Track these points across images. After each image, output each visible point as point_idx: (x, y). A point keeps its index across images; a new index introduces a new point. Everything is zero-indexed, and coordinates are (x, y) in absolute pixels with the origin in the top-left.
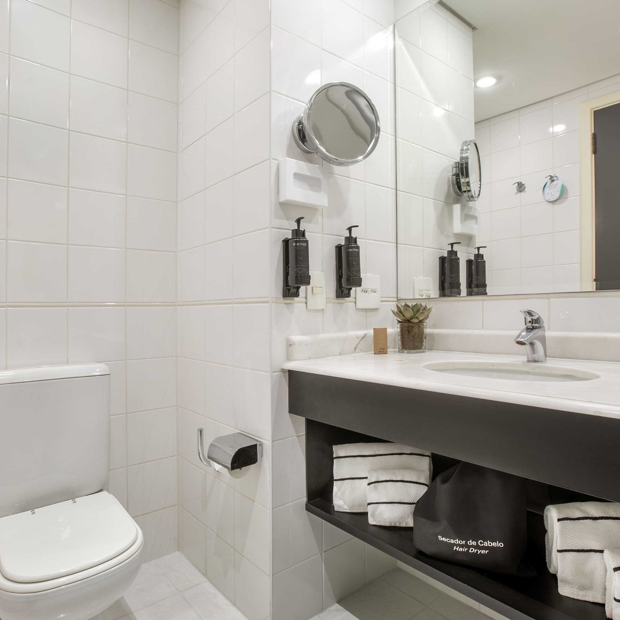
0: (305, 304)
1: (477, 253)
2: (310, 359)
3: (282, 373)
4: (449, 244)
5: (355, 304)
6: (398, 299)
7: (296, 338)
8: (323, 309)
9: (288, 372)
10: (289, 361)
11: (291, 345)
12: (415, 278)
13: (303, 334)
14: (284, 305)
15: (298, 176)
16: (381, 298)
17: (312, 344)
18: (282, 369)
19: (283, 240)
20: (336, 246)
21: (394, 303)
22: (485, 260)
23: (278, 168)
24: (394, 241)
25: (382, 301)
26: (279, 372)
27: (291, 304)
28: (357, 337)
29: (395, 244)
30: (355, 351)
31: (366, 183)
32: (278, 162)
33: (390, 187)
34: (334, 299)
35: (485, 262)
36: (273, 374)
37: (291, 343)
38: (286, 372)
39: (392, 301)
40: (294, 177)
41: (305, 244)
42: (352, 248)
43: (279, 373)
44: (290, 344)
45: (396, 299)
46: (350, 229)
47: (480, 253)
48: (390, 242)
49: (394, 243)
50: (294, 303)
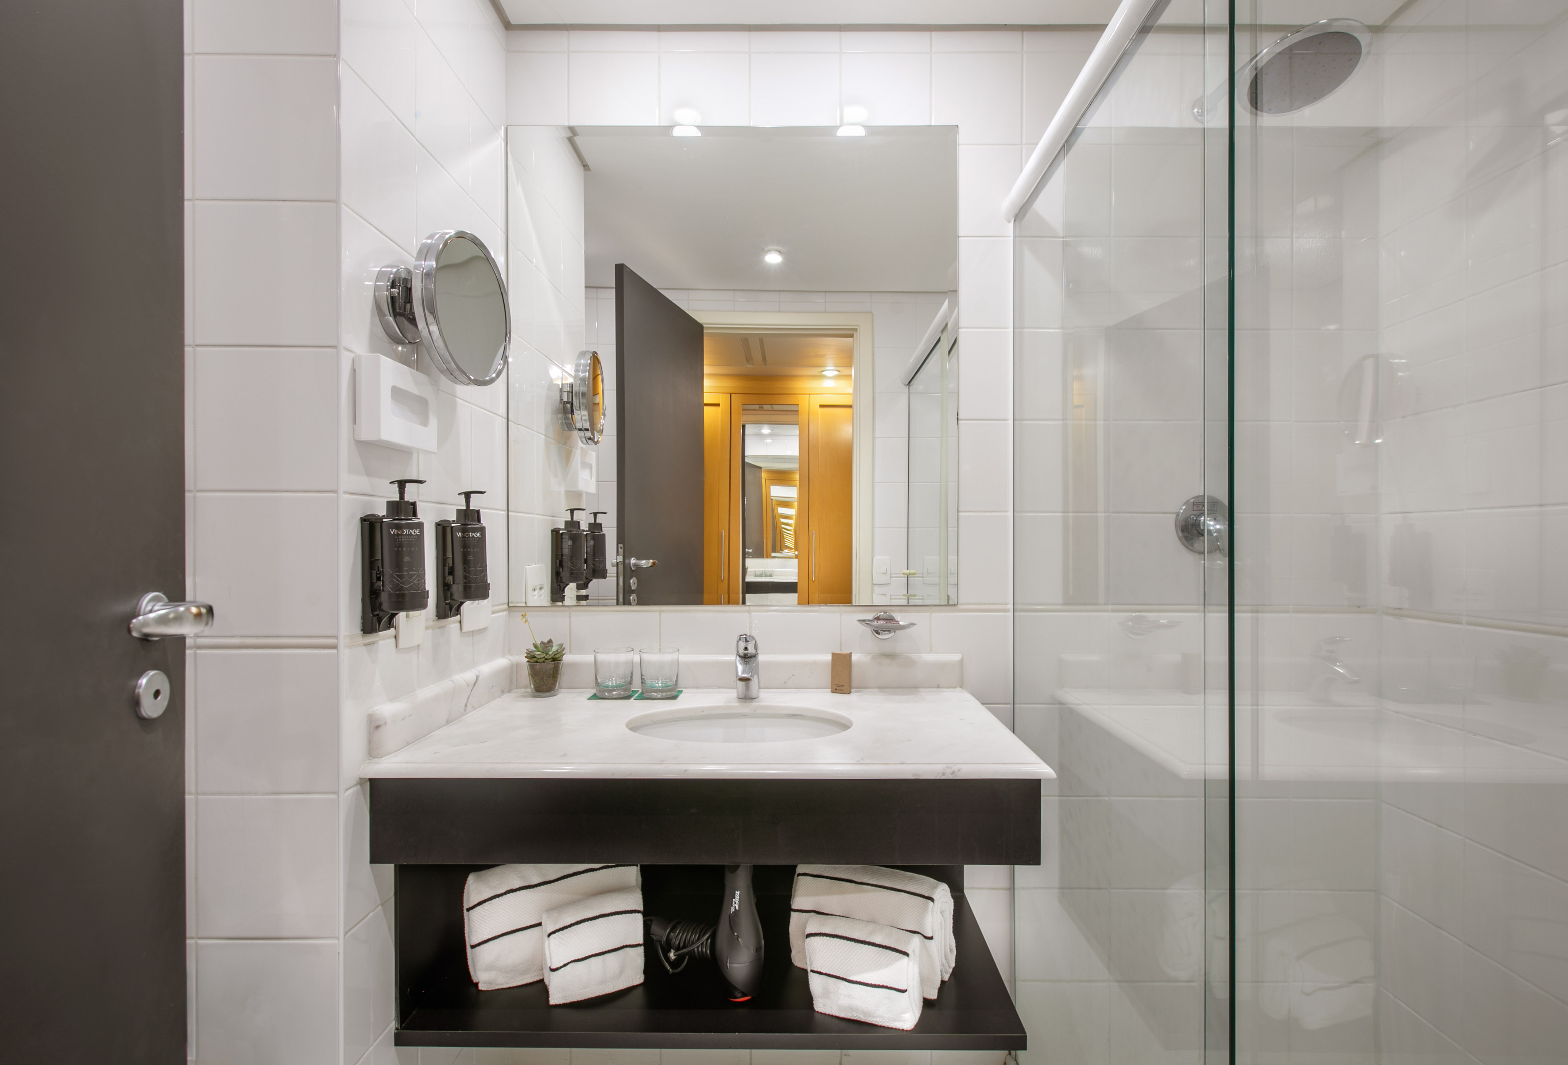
0: (394, 640)
1: (593, 521)
2: (408, 744)
3: (359, 786)
4: (567, 510)
5: (459, 624)
6: (510, 605)
7: (386, 709)
8: (418, 645)
9: (368, 783)
10: (374, 758)
11: (378, 727)
12: (527, 567)
13: (392, 699)
14: (364, 647)
15: (398, 394)
16: (492, 606)
17: (411, 715)
18: (360, 778)
19: (361, 518)
20: (436, 523)
21: (505, 613)
22: (604, 533)
23: (355, 370)
24: (505, 507)
25: (493, 613)
26: (354, 786)
27: (373, 643)
28: (468, 685)
29: (505, 513)
30: (465, 710)
31: (473, 406)
32: (352, 355)
33: (501, 414)
34: (433, 621)
35: (604, 535)
36: (346, 794)
37: (378, 724)
38: (366, 782)
39: (503, 611)
40: (392, 397)
41: (417, 532)
42: (475, 530)
43: (355, 789)
44: (374, 726)
45: (507, 606)
46: (468, 495)
47: (597, 522)
48: (499, 510)
49: (505, 511)
50: (377, 641)
